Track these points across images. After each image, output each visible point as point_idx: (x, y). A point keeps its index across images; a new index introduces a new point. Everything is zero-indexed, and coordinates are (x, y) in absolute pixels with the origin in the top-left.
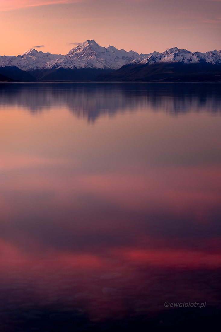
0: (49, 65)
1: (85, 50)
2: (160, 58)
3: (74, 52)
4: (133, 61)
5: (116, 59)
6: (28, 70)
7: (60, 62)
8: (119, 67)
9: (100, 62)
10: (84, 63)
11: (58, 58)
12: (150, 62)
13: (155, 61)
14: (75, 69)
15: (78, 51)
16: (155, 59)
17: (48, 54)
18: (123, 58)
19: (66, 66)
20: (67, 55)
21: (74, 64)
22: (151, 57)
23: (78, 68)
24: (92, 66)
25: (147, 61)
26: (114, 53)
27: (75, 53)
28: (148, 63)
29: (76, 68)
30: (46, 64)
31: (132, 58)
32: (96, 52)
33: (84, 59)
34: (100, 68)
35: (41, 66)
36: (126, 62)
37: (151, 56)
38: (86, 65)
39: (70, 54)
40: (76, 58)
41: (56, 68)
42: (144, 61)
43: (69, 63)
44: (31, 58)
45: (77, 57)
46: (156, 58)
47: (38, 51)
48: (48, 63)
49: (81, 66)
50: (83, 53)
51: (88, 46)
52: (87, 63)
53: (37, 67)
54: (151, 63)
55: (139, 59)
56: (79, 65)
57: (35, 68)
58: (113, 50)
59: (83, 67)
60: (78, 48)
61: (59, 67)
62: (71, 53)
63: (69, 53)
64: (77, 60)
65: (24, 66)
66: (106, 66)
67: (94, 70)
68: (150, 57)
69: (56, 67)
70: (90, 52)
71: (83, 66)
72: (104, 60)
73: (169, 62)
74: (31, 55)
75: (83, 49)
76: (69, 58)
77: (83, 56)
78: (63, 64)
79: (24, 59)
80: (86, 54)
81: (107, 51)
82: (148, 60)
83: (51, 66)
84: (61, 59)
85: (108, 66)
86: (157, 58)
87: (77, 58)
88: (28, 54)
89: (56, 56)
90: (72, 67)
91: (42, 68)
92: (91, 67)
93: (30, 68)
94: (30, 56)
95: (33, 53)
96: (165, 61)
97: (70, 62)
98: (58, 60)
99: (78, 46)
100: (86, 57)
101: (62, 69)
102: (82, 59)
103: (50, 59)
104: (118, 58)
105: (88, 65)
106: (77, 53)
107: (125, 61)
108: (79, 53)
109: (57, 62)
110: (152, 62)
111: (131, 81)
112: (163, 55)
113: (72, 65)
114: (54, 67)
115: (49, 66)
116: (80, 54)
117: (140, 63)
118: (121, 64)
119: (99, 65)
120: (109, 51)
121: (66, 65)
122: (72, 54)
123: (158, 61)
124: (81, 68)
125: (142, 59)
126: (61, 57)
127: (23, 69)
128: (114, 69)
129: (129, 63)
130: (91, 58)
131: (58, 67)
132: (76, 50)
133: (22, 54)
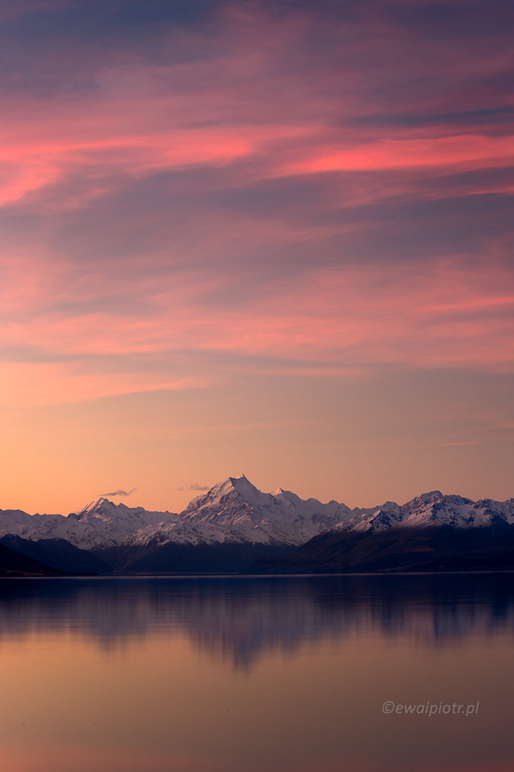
0: (143, 536)
1: (226, 501)
2: (401, 518)
3: (199, 507)
4: (337, 525)
5: (296, 521)
6: (93, 548)
7: (166, 530)
8: (305, 541)
9: (261, 529)
10: (223, 531)
11: (162, 521)
12: (378, 527)
13: (388, 524)
14: (203, 545)
15: (209, 504)
16: (389, 519)
17: (139, 512)
18: (315, 518)
19: (182, 539)
20: (183, 514)
21: (201, 533)
22: (380, 514)
23: (208, 543)
24: (242, 539)
25: (369, 526)
26: (292, 508)
27: (202, 508)
28: (371, 529)
29: (205, 543)
30: (134, 535)
31: (334, 519)
32: (251, 505)
33: (223, 523)
34: (260, 543)
35: (123, 539)
36: (321, 527)
37: (379, 512)
38: (229, 536)
39: (190, 512)
40: (204, 519)
41: (159, 543)
42: (364, 525)
43: (189, 533)
44: (100, 520)
45: (207, 517)
46: (390, 517)
47: (117, 504)
48: (140, 531)
49: (215, 539)
50: (220, 509)
51: (231, 492)
52: (231, 532)
53: (114, 542)
54: (378, 530)
55: (352, 520)
56: (212, 536)
57: (108, 544)
58: (290, 500)
59: (222, 541)
60: (209, 497)
61: (166, 542)
62: (192, 508)
63: (189, 507)
64: (208, 524)
65: (83, 540)
66: (274, 539)
67: (248, 546)
68: (375, 515)
69: (159, 540)
70: (237, 506)
71: (221, 537)
72: (270, 523)
73: (420, 525)
74: (100, 514)
75: (222, 499)
76: (189, 520)
77: (222, 515)
78: (175, 534)
79: (83, 523)
80: (228, 510)
81: (275, 503)
82: (371, 522)
83: (146, 539)
84: (170, 522)
85: (278, 539)
86: (392, 516)
87: (207, 520)
88: (92, 511)
89: (157, 516)
90: (194, 541)
91: (125, 544)
92: (239, 541)
93: (99, 543)
94: (97, 516)
95: (105, 507)
96: (412, 524)
97: (189, 529)
98: (163, 526)
99: (209, 493)
100: (228, 517)
101: (172, 546)
102: (219, 523)
103: (143, 522)
104: (302, 518)
105: (232, 535)
106: (207, 508)
107: (318, 525)
108: (211, 509)
109: (159, 528)
110: (381, 528)
111: (332, 571)
112: (407, 509)
113: (196, 536)
114: (153, 542)
115: (141, 539)
116: (214, 510)
117: (354, 528)
118: (309, 532)
119: (258, 536)
120: (280, 503)
121: (182, 536)
122: (195, 510)
123: (394, 523)
124: (217, 543)
125: (358, 520)
126: (167, 517)
127: (82, 546)
128: (292, 545)
129: (329, 530)
130: (239, 520)
131: (162, 541)
132: (204, 501)
133: (77, 511)
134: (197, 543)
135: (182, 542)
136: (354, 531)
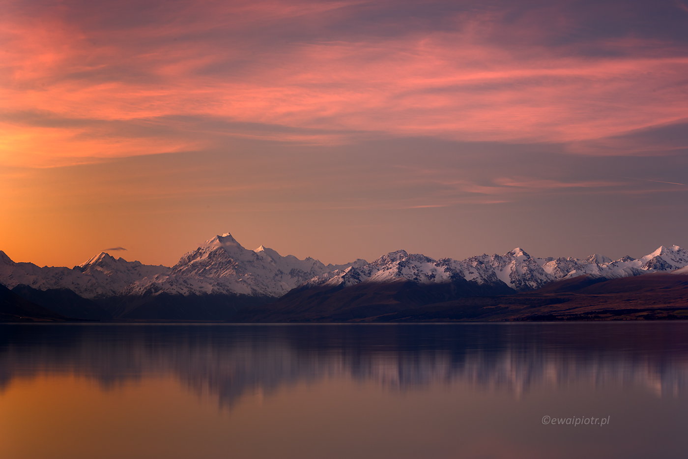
0: (139, 287)
1: (214, 257)
2: (370, 274)
3: (190, 261)
4: (313, 279)
5: (276, 275)
6: (95, 297)
7: (160, 281)
8: (283, 293)
9: (245, 281)
10: (210, 284)
11: (156, 274)
12: (349, 282)
13: (358, 279)
14: (192, 295)
15: (198, 259)
16: (359, 275)
17: (136, 265)
18: (293, 273)
19: (174, 290)
20: (175, 268)
21: (191, 285)
22: (351, 270)
23: (198, 293)
24: (227, 291)
25: (341, 280)
26: (273, 263)
27: (192, 262)
28: (343, 283)
29: (194, 294)
30: (132, 286)
31: (310, 274)
32: (236, 260)
33: (211, 276)
34: (244, 294)
35: (122, 289)
36: (298, 281)
37: (350, 268)
38: (216, 288)
39: (182, 265)
40: (194, 273)
41: (153, 294)
42: (336, 279)
43: (181, 284)
44: (102, 272)
45: (196, 270)
46: (360, 273)
47: (117, 258)
48: (137, 283)
49: (203, 290)
50: (208, 264)
51: (218, 249)
52: (218, 284)
53: (114, 292)
54: (349, 284)
55: (326, 275)
56: (201, 288)
57: (108, 294)
58: (271, 257)
59: (209, 292)
60: (199, 253)
61: (160, 292)
62: (183, 263)
63: (180, 262)
64: (197, 277)
65: (86, 290)
66: (256, 290)
67: (233, 298)
68: (347, 271)
69: (153, 290)
70: (224, 261)
71: (209, 289)
72: (253, 277)
73: (387, 280)
74: (102, 267)
75: (210, 254)
76: (180, 274)
77: (210, 269)
78: (168, 286)
79: (86, 275)
80: (215, 264)
81: (258, 259)
82: (343, 277)
83: (142, 289)
84: (164, 274)
85: (260, 291)
86: (362, 272)
87: (196, 273)
88: (94, 264)
89: (152, 269)
90: (185, 291)
91: (124, 294)
92: (224, 292)
93: (100, 292)
94: (99, 269)
95: (106, 261)
96: (380, 280)
97: (181, 281)
98: (157, 278)
99: (199, 249)
100: (215, 271)
101: (165, 296)
102: (206, 276)
103: (140, 275)
104: (282, 273)
105: (218, 287)
106: (197, 262)
107: (296, 279)
108: (200, 263)
109: (154, 280)
110: (352, 282)
111: (308, 321)
112: (375, 266)
113: (186, 287)
114: (149, 292)
115: (138, 289)
116: (203, 264)
117: (328, 282)
118: (288, 285)
119: (242, 288)
120: (262, 259)
121: (174, 287)
122: (186, 264)
123: (364, 278)
124: (205, 294)
125: (331, 275)
126: (161, 270)
127: (86, 296)
128: (272, 296)
129: (305, 284)
130: (226, 273)
131: (156, 291)
132: (194, 257)
133: (82, 264)
134: (187, 294)
135: (174, 292)
136: (328, 285)
